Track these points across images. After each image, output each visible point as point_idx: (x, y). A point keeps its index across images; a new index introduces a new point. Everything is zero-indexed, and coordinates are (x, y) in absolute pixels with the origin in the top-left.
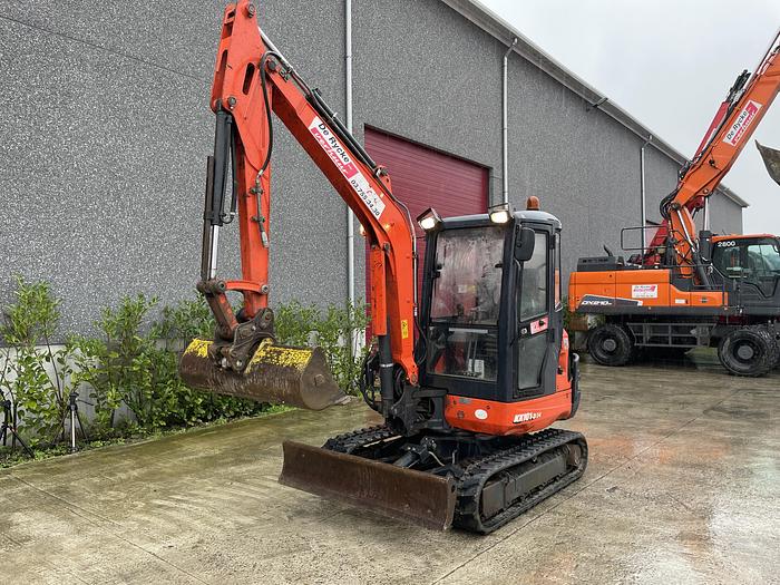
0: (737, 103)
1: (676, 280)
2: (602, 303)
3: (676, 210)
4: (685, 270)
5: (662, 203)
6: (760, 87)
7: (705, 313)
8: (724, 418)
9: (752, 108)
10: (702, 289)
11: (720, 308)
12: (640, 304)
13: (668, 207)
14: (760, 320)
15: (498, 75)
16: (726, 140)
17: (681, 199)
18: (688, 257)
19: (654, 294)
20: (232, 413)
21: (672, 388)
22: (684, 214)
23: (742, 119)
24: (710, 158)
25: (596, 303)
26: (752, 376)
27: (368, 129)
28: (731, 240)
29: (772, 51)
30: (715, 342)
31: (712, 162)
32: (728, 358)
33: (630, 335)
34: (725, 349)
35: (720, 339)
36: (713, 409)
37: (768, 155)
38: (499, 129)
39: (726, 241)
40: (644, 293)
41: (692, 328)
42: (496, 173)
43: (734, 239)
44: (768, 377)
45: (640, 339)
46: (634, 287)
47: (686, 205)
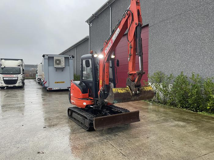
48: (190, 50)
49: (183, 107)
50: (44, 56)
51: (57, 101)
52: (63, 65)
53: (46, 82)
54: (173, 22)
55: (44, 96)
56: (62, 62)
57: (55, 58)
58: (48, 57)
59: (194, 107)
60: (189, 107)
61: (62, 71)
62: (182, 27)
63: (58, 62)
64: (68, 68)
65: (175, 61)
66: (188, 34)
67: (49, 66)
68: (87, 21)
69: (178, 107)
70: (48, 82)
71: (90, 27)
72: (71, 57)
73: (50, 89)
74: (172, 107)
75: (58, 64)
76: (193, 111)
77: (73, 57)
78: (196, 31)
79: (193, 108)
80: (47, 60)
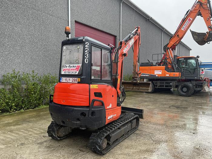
0: (185, 18)
1: (167, 69)
2: (147, 75)
3: (167, 49)
4: (169, 66)
5: (164, 47)
6: (192, 14)
7: (174, 78)
8: (174, 109)
9: (190, 19)
10: (174, 72)
11: (178, 77)
12: (157, 76)
13: (166, 48)
14: (190, 80)
15: (119, 8)
16: (182, 29)
17: (169, 46)
18: (171, 62)
19: (161, 73)
20: (26, 108)
21: (163, 100)
22: (170, 50)
23: (187, 23)
24: (177, 34)
25: (145, 75)
26: (186, 96)
27: (76, 22)
28: (182, 58)
29: (196, 3)
30: (177, 87)
31: (178, 35)
32: (180, 91)
33: (154, 85)
34: (179, 89)
35: (178, 86)
36: (172, 106)
37: (193, 33)
38: (119, 25)
39: (181, 58)
40: (158, 73)
41: (171, 82)
42: (118, 38)
43: (184, 58)
44: (190, 97)
45: (156, 86)
46: (155, 71)
47: (171, 48)
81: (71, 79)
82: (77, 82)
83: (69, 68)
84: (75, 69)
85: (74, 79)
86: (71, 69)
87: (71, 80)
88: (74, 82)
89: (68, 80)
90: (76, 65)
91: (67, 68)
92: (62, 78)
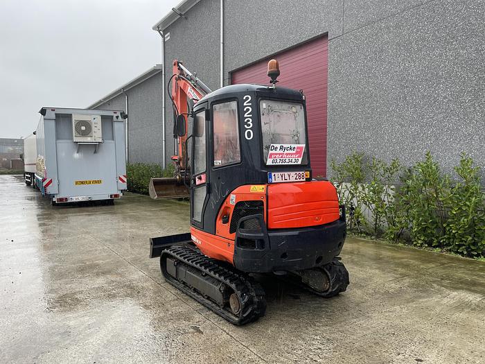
48: (445, 98)
49: (430, 245)
50: (43, 112)
51: (87, 236)
52: (97, 135)
53: (51, 181)
54: (397, 26)
55: (47, 219)
56: (94, 129)
57: (75, 118)
58: (56, 114)
59: (464, 245)
60: (448, 245)
61: (95, 152)
62: (423, 40)
63: (83, 128)
64: (110, 144)
65: (403, 126)
66: (441, 55)
67: (57, 138)
68: (157, 28)
69: (415, 245)
70: (55, 182)
71: (164, 42)
72: (117, 117)
73: (61, 200)
74: (400, 244)
75: (85, 134)
76: (462, 253)
77: (125, 116)
78: (463, 49)
79: (459, 246)
80: (53, 122)
81: (293, 174)
82: (304, 180)
83: (281, 152)
84: (294, 154)
85: (298, 173)
86: (287, 154)
87: (292, 176)
88: (299, 180)
89: (287, 177)
90: (296, 146)
91: (278, 151)
92: (273, 174)
